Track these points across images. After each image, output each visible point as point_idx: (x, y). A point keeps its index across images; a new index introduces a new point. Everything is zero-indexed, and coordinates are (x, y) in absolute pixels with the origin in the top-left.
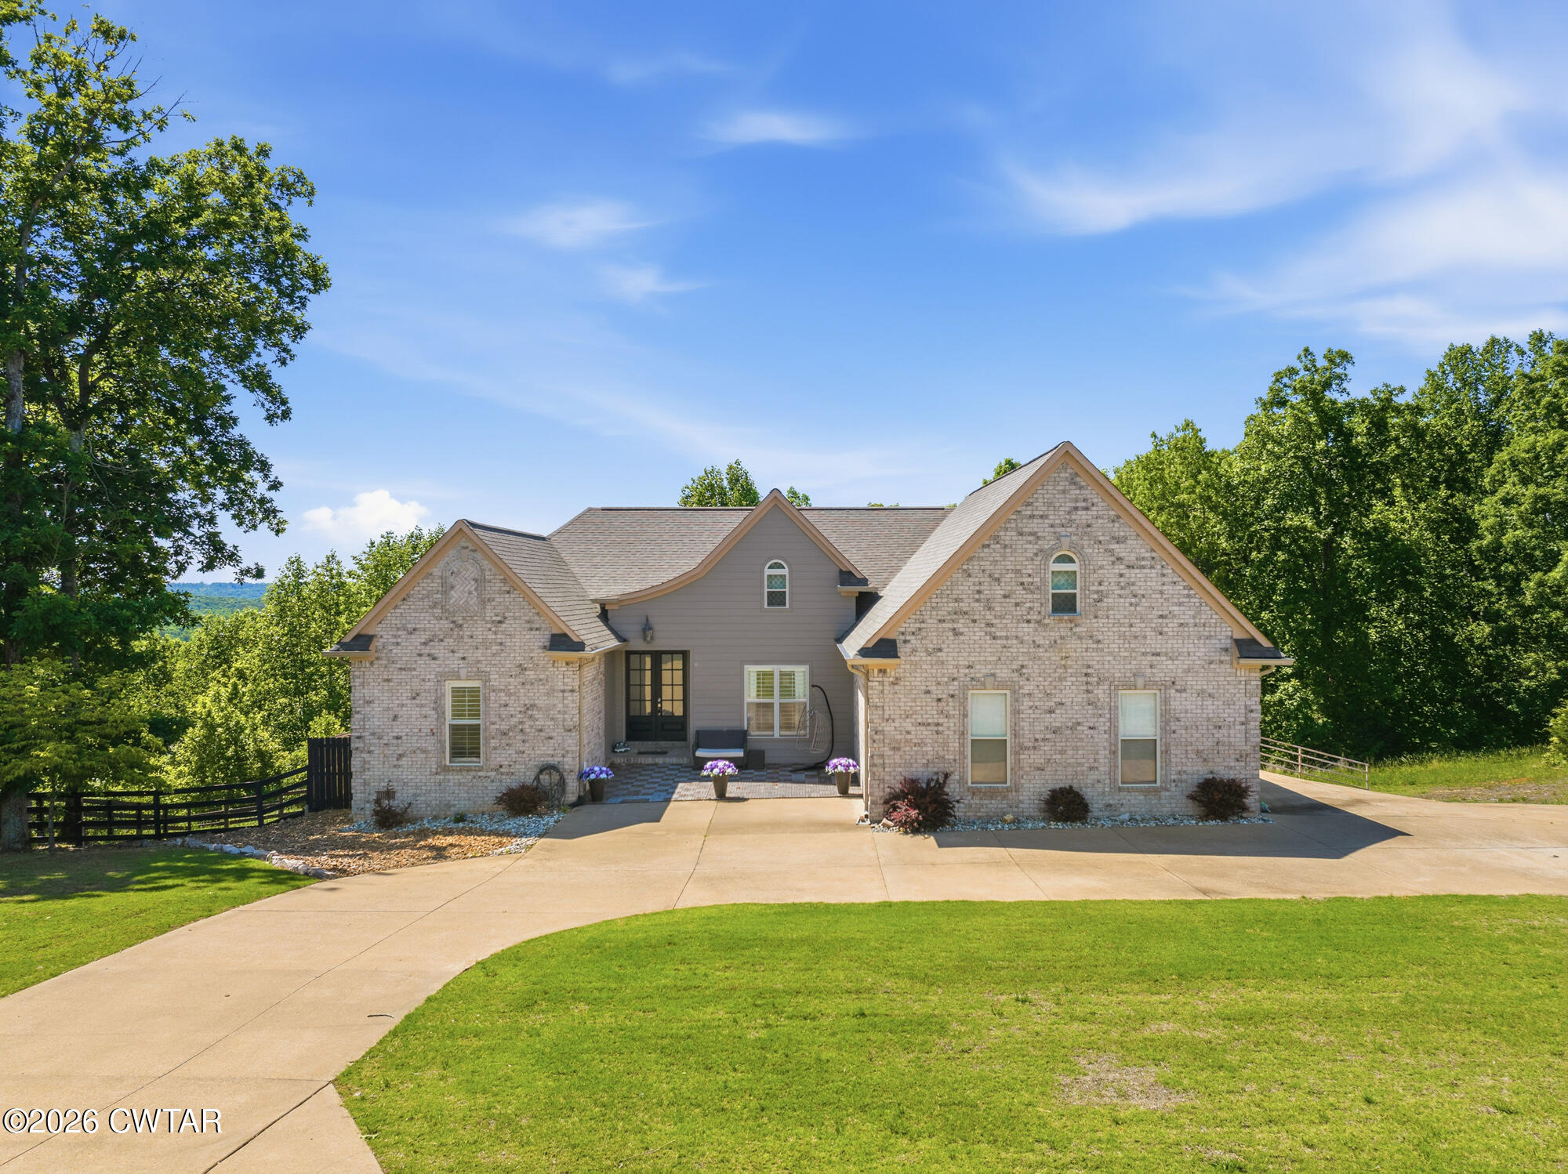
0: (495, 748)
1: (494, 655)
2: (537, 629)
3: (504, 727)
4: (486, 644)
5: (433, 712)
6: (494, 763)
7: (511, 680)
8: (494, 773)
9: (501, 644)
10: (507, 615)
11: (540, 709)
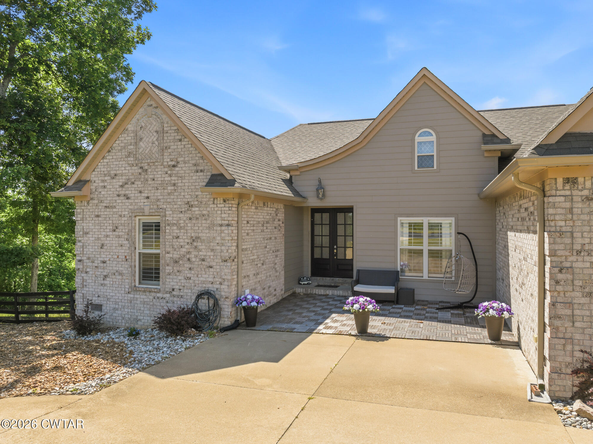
0: (169, 274)
1: (169, 194)
2: (201, 171)
3: (176, 256)
4: (163, 185)
5: (127, 242)
6: (168, 287)
7: (181, 215)
8: (168, 295)
9: (174, 185)
10: (179, 159)
11: (202, 241)
